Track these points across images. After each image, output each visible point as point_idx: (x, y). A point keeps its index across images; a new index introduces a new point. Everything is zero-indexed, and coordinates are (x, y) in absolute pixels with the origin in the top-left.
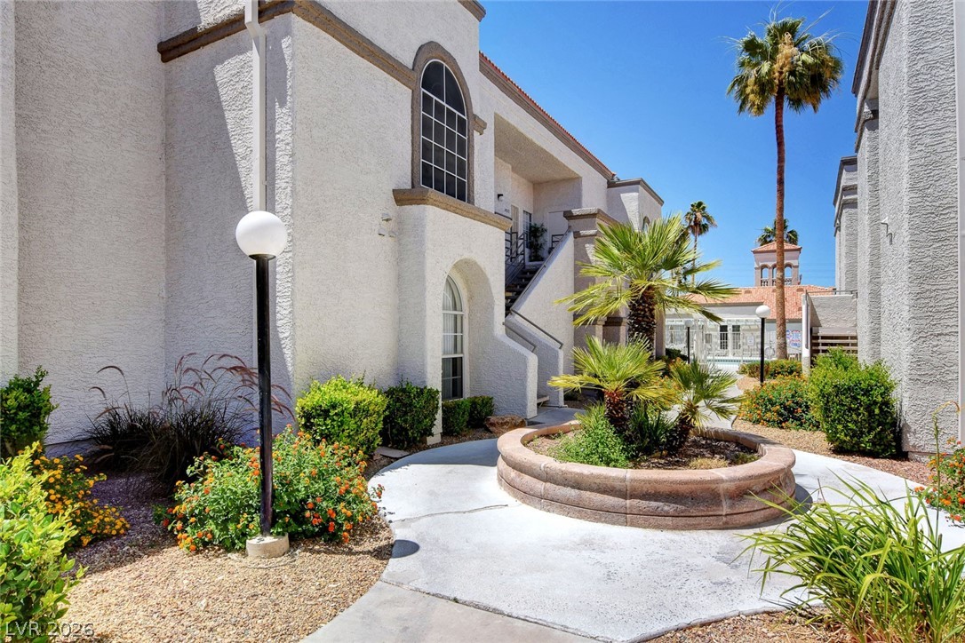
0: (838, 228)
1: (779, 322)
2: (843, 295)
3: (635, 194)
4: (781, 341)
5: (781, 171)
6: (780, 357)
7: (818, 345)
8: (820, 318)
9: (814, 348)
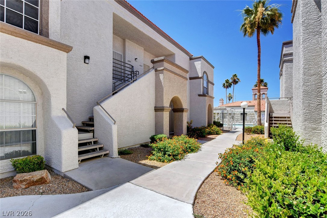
0: (281, 75)
1: (258, 112)
2: (284, 99)
3: (200, 62)
4: (259, 118)
5: (259, 56)
6: (259, 125)
7: (272, 121)
8: (273, 109)
9: (270, 122)
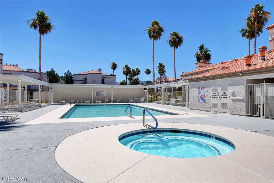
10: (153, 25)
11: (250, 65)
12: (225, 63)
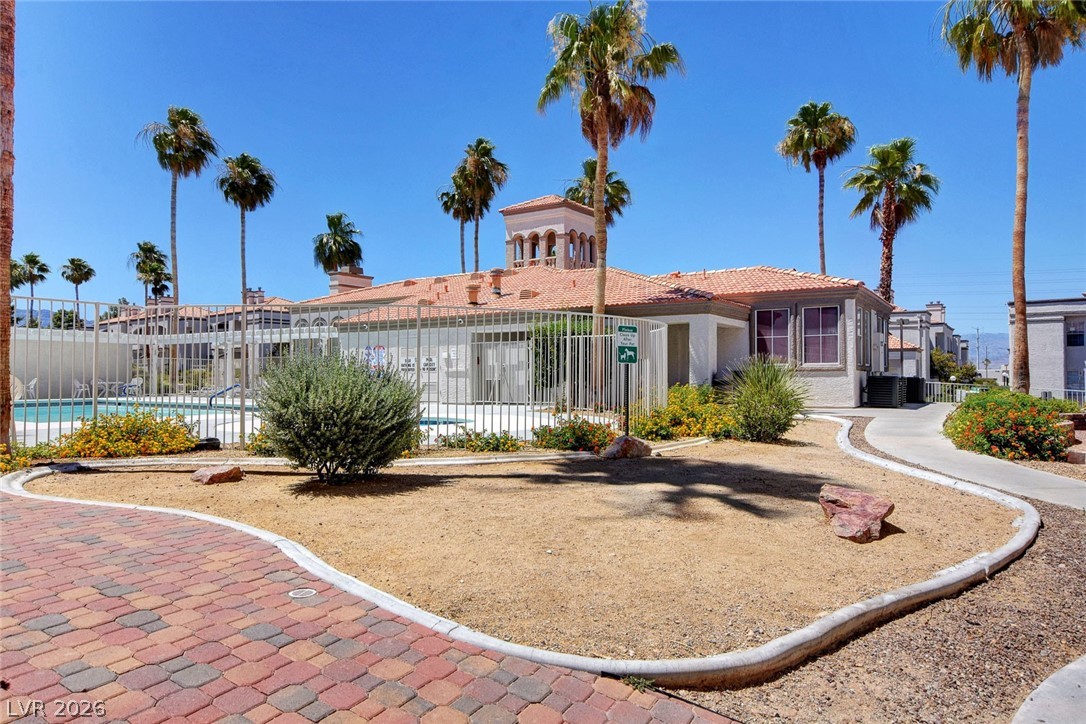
10: (175, 124)
11: (477, 304)
12: (414, 283)
